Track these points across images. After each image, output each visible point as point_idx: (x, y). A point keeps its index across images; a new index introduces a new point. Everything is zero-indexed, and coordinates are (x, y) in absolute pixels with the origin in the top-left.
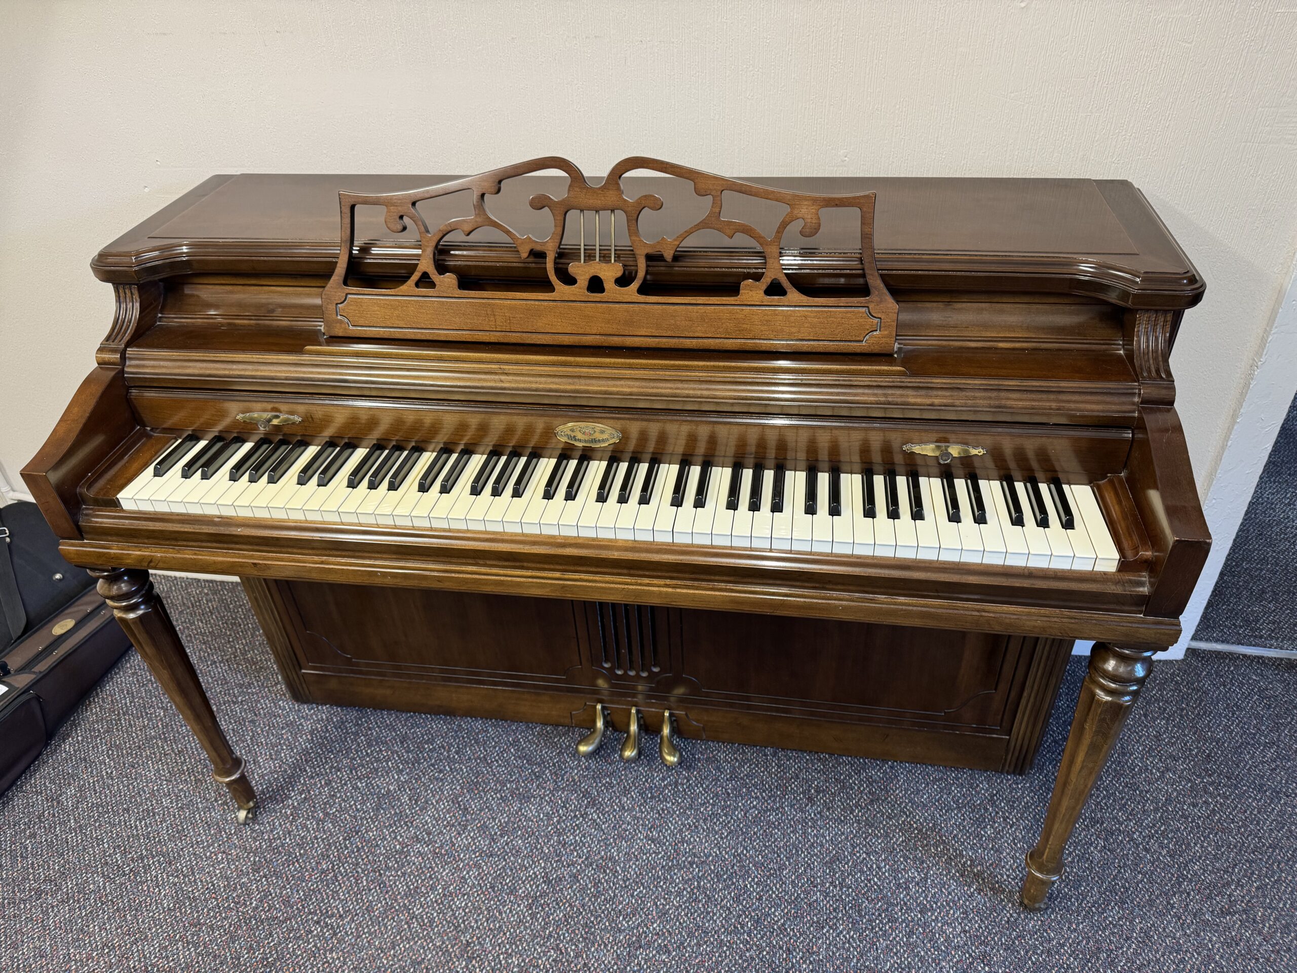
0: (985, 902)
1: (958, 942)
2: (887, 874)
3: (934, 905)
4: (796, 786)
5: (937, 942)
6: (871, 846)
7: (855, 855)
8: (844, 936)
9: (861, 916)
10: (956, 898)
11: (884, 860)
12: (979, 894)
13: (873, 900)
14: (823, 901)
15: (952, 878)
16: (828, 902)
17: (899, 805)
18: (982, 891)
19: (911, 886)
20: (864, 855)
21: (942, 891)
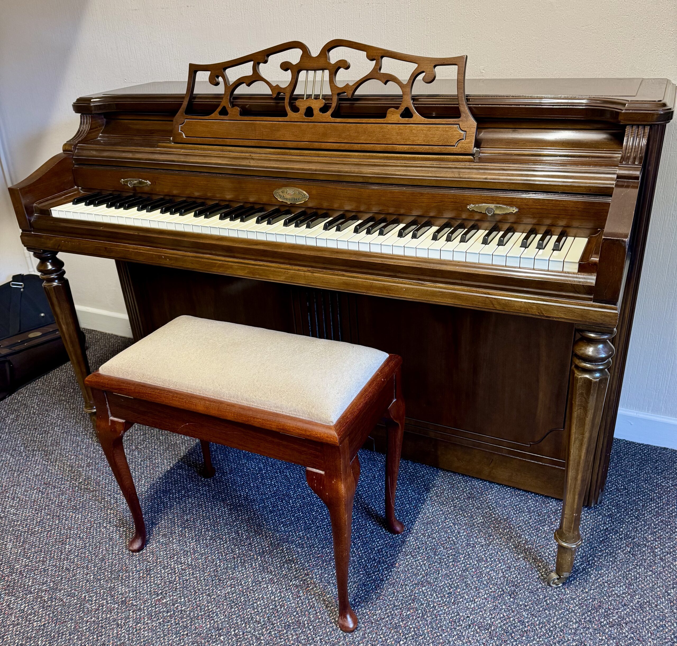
0: (526, 565)
1: (497, 582)
2: (463, 537)
3: (489, 559)
4: (421, 481)
5: (482, 578)
6: (458, 520)
7: (445, 523)
8: (419, 563)
9: (435, 554)
10: (506, 559)
11: (464, 529)
12: (524, 559)
13: (447, 548)
14: (413, 542)
15: (508, 548)
16: (417, 543)
17: (487, 503)
18: (527, 558)
19: (477, 546)
20: (452, 524)
21: (497, 553)
